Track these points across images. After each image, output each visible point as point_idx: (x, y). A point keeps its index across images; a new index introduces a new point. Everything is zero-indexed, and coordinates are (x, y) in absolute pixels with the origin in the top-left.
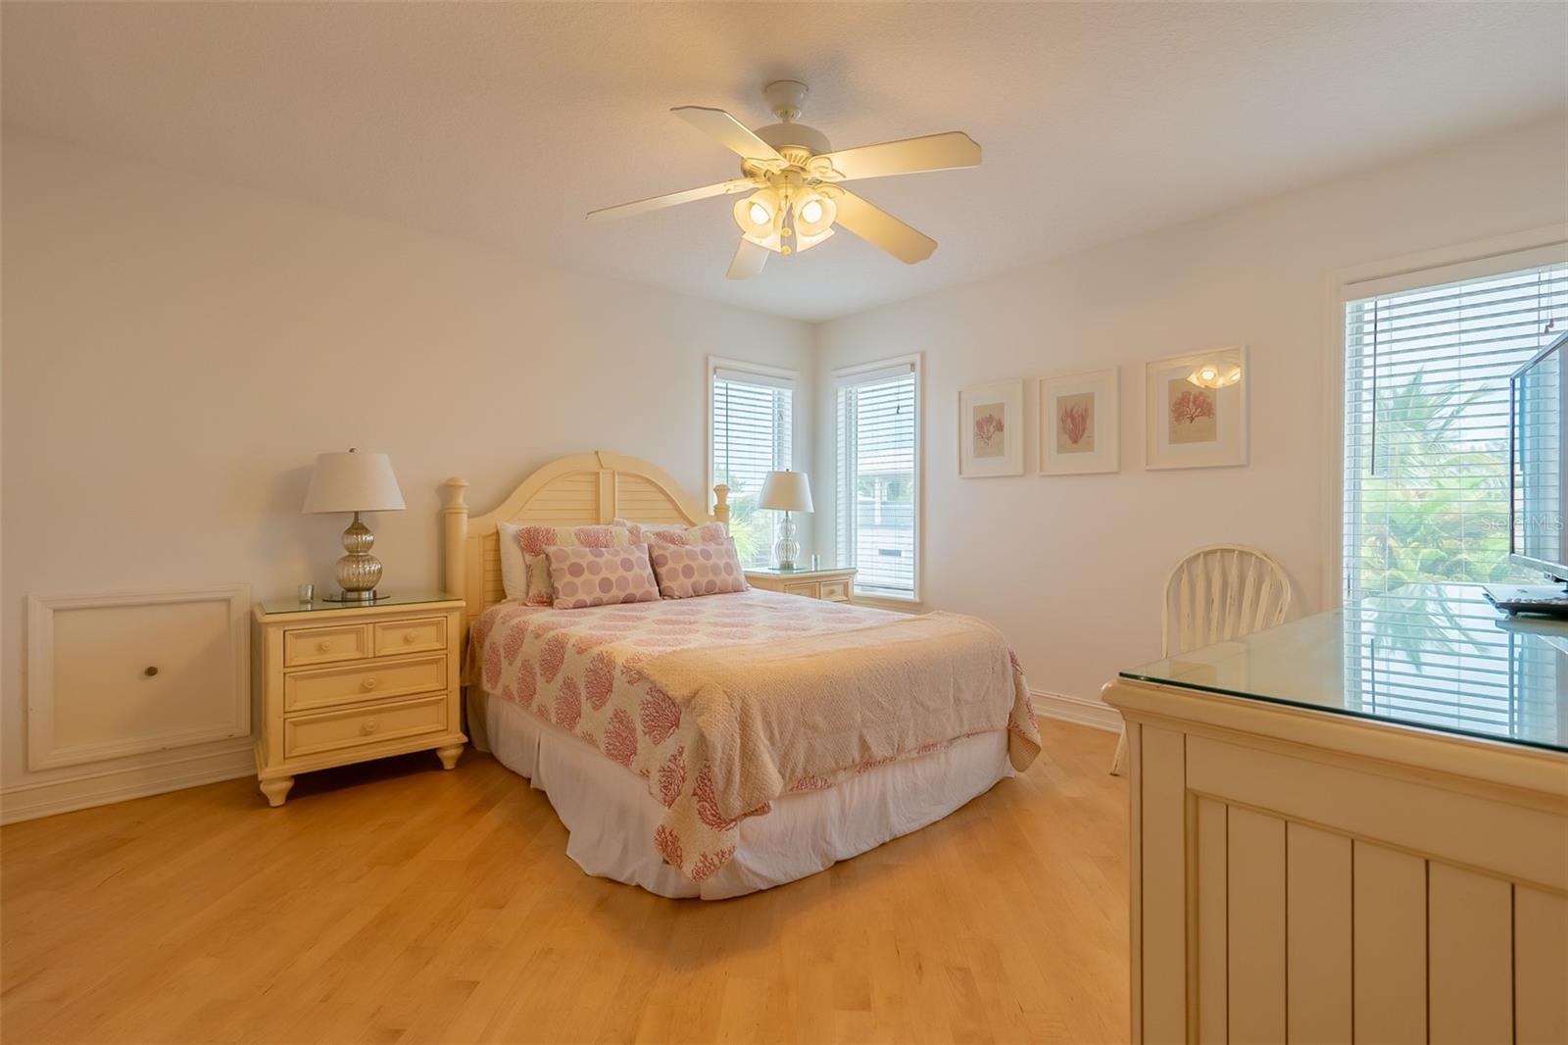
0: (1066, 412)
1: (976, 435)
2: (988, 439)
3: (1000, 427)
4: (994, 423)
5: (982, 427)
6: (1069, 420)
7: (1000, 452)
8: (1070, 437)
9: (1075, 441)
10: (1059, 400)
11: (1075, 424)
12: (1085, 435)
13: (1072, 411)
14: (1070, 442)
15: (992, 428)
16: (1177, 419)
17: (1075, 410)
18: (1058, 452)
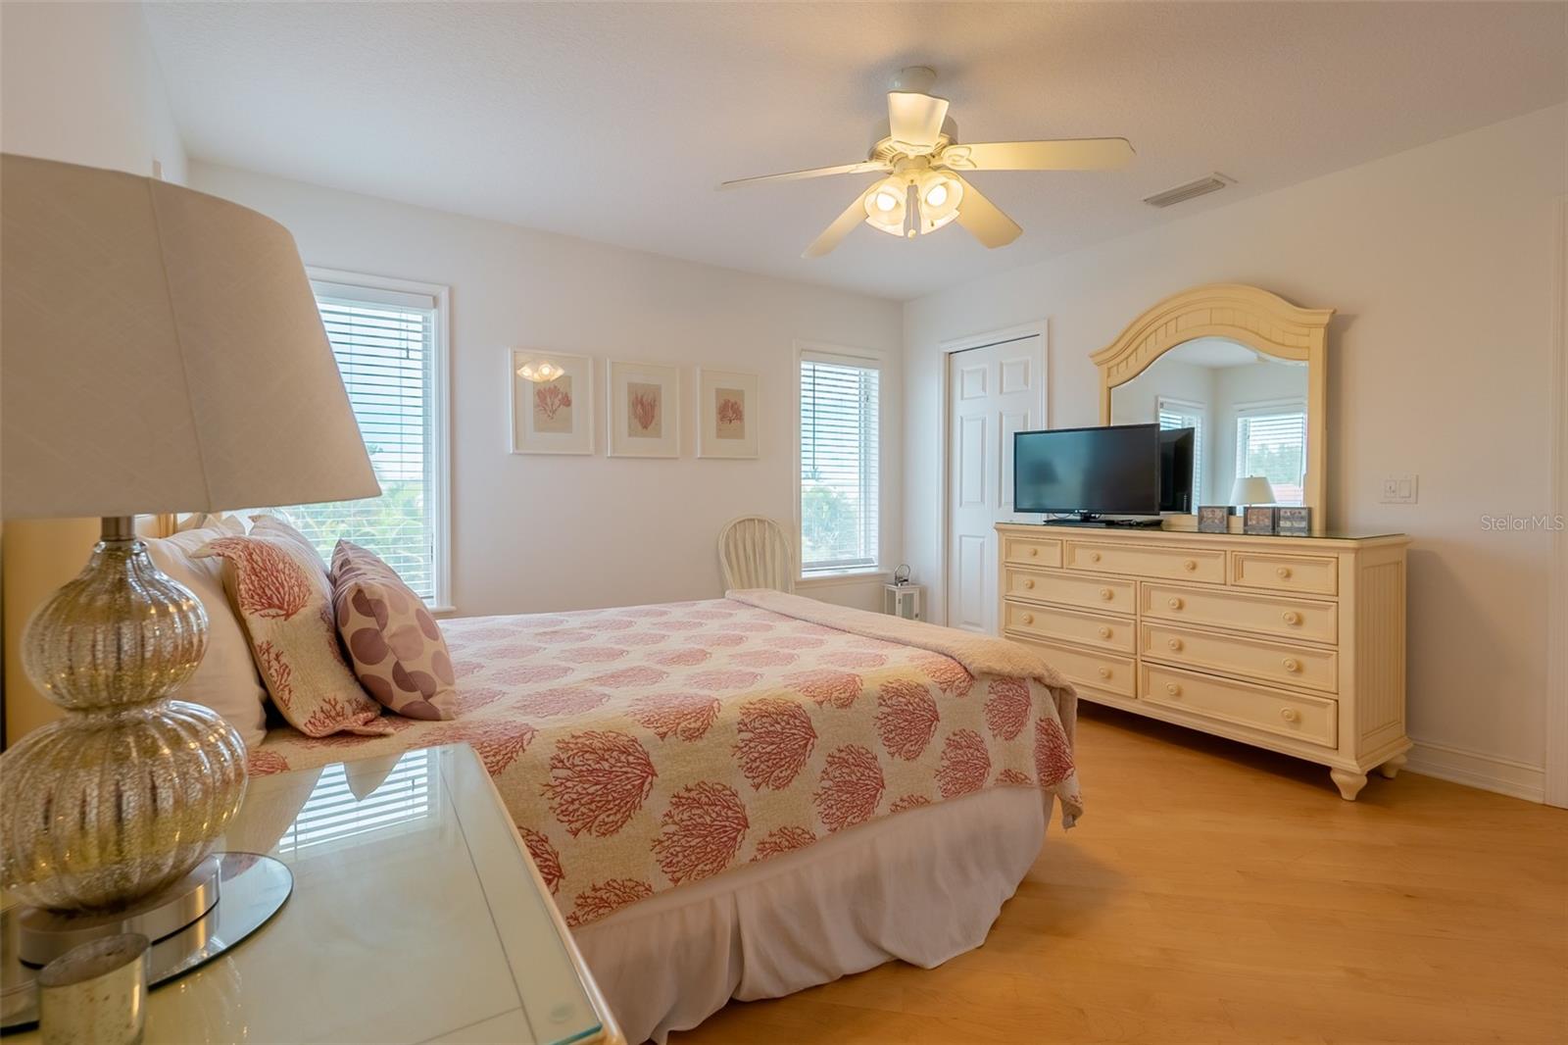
0: (637, 398)
1: (536, 406)
2: (554, 412)
3: (567, 402)
4: (560, 396)
5: (545, 398)
6: (639, 406)
7: (566, 427)
8: (640, 421)
9: (645, 427)
10: (631, 386)
11: (645, 411)
12: (653, 424)
13: (642, 397)
14: (640, 427)
15: (557, 402)
16: (721, 420)
17: (644, 400)
18: (630, 435)
